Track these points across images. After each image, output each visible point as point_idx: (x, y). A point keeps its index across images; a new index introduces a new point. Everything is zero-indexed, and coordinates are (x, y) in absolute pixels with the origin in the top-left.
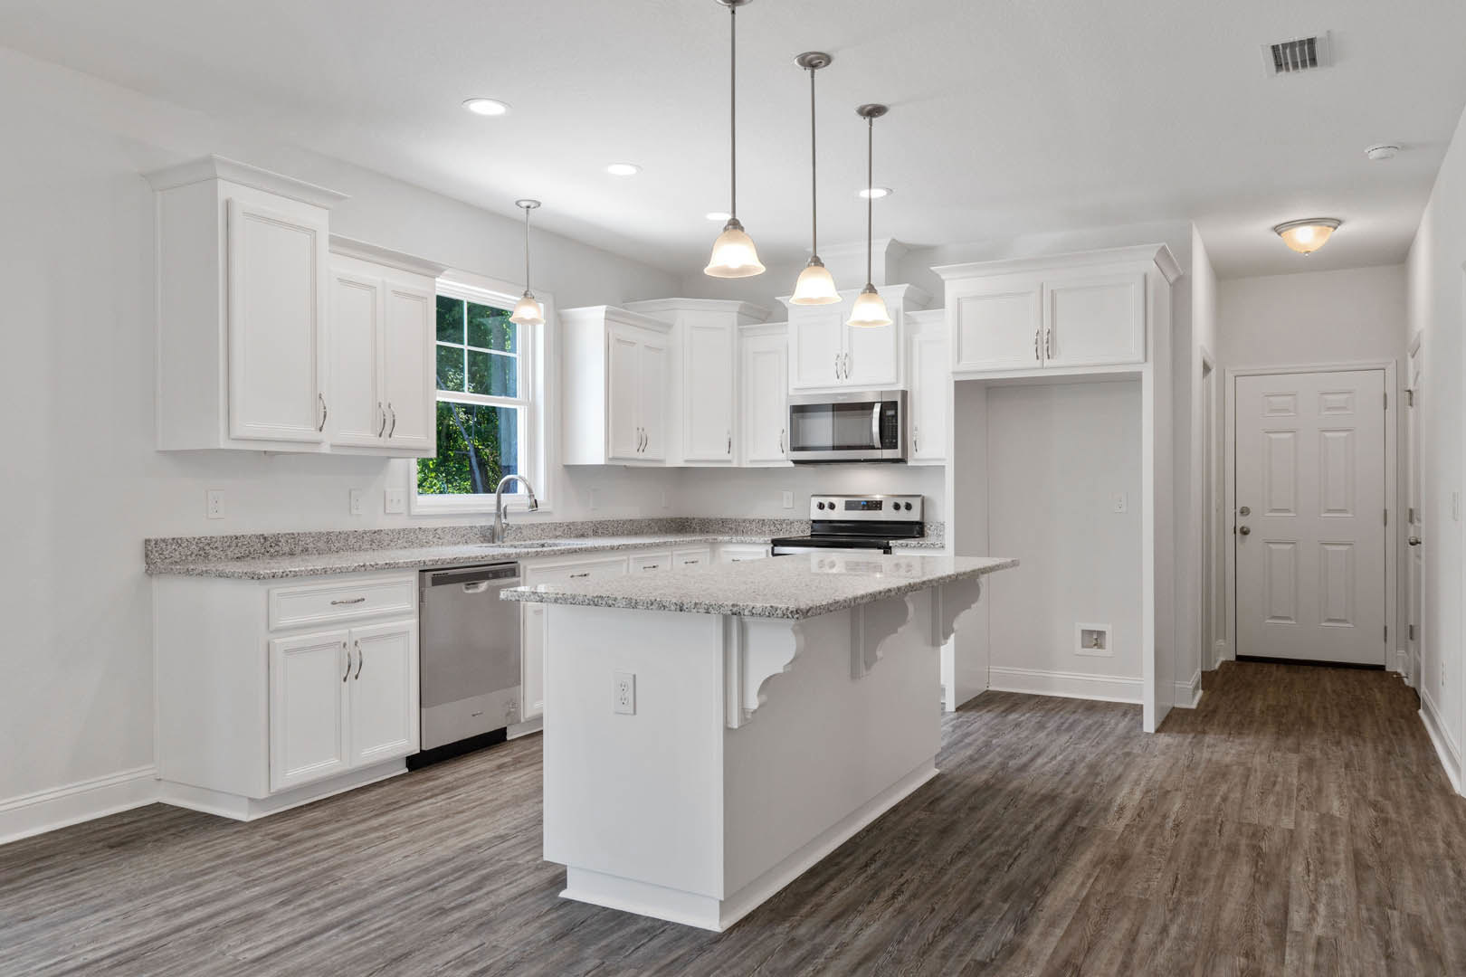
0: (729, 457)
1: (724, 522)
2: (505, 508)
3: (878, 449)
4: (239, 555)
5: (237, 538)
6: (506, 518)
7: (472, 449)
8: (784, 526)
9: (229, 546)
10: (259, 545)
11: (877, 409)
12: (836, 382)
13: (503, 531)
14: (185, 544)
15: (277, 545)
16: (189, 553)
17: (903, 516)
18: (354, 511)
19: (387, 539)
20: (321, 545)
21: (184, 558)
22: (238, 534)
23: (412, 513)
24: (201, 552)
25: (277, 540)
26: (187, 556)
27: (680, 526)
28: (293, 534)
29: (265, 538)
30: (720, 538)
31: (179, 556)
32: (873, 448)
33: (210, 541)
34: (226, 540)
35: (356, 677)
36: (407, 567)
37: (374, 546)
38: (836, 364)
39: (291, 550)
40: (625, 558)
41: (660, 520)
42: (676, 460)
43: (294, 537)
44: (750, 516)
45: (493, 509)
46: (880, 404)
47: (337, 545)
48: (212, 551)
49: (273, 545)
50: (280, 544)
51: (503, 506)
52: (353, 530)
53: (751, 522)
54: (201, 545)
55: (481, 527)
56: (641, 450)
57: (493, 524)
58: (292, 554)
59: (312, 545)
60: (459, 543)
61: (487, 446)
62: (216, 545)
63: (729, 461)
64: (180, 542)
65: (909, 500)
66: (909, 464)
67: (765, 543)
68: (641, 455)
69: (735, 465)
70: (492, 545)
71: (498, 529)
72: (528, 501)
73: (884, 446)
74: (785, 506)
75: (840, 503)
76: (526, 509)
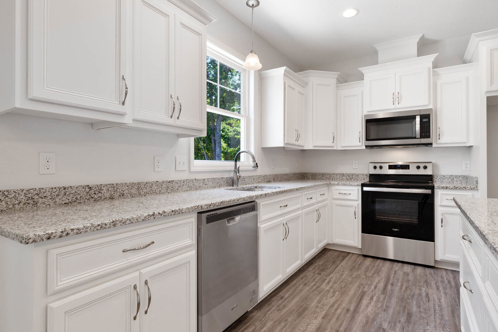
0: (332, 145)
1: (323, 175)
2: (239, 167)
3: (419, 138)
4: (67, 201)
5: (65, 189)
6: (239, 173)
7: (205, 153)
8: (354, 176)
9: (58, 195)
10: (85, 193)
11: (418, 119)
12: (394, 107)
13: (238, 179)
14: (13, 195)
15: (99, 192)
16: (17, 202)
17: (422, 172)
18: (157, 169)
19: (177, 186)
20: (134, 191)
21: (11, 206)
22: (66, 185)
23: (192, 170)
24: (29, 201)
25: (100, 189)
26: (14, 205)
27: (302, 177)
28: (112, 184)
29: (90, 188)
30: (333, 182)
31: (5, 205)
32: (415, 138)
33: (39, 192)
34: (55, 190)
35: (146, 312)
36: (189, 211)
37: (169, 191)
38: (393, 98)
39: (111, 195)
40: (301, 194)
41: (296, 174)
42: (309, 146)
43: (114, 187)
44: (337, 172)
45: (233, 168)
46: (419, 116)
47: (145, 190)
48: (40, 199)
49: (97, 192)
50: (103, 192)
51: (238, 166)
52: (155, 180)
53: (337, 174)
54: (30, 195)
55: (227, 178)
56: (297, 141)
57: (232, 176)
58: (112, 198)
59: (126, 191)
60: (216, 187)
61: (209, 152)
62: (45, 194)
63: (333, 147)
64: (6, 193)
65: (426, 164)
66: (433, 146)
67: (358, 185)
68: (297, 143)
69: (335, 148)
70: (231, 188)
71: (235, 178)
72: (252, 164)
73: (422, 137)
74: (354, 167)
75: (386, 166)
76: (251, 168)
